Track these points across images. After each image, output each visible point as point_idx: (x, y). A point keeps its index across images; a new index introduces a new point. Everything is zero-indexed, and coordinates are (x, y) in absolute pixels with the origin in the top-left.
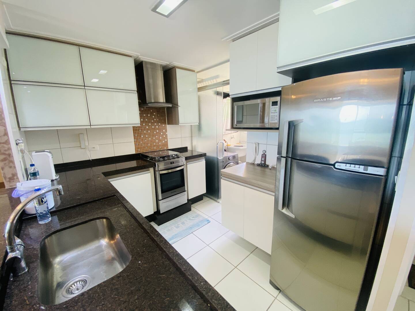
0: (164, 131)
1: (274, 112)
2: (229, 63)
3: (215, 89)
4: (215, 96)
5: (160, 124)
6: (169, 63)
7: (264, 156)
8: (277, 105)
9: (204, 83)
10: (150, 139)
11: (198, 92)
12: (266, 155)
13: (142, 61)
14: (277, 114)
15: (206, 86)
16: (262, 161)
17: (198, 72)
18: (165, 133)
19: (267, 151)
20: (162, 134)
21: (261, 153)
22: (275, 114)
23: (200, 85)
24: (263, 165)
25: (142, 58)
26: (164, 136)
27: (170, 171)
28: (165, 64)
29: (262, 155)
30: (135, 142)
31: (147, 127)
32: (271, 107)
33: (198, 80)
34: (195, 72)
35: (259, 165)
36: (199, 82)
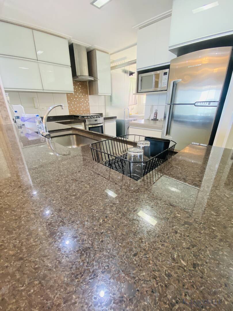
0: (87, 100)
1: (165, 80)
2: (136, 46)
3: (123, 68)
4: (123, 74)
5: (84, 94)
6: (91, 46)
7: (156, 114)
8: (167, 75)
9: (115, 63)
10: (78, 105)
11: (111, 70)
12: (157, 113)
13: (73, 43)
14: (167, 81)
15: (116, 66)
16: (154, 117)
17: (111, 54)
18: (87, 102)
19: (158, 110)
20: (85, 102)
21: (154, 112)
22: (165, 81)
23: (112, 65)
24: (155, 119)
25: (73, 41)
26: (87, 104)
27: (94, 126)
28: (88, 46)
29: (155, 113)
30: (68, 106)
31: (76, 96)
32: (163, 76)
33: (111, 61)
34: (109, 53)
35: (152, 120)
36: (111, 63)
